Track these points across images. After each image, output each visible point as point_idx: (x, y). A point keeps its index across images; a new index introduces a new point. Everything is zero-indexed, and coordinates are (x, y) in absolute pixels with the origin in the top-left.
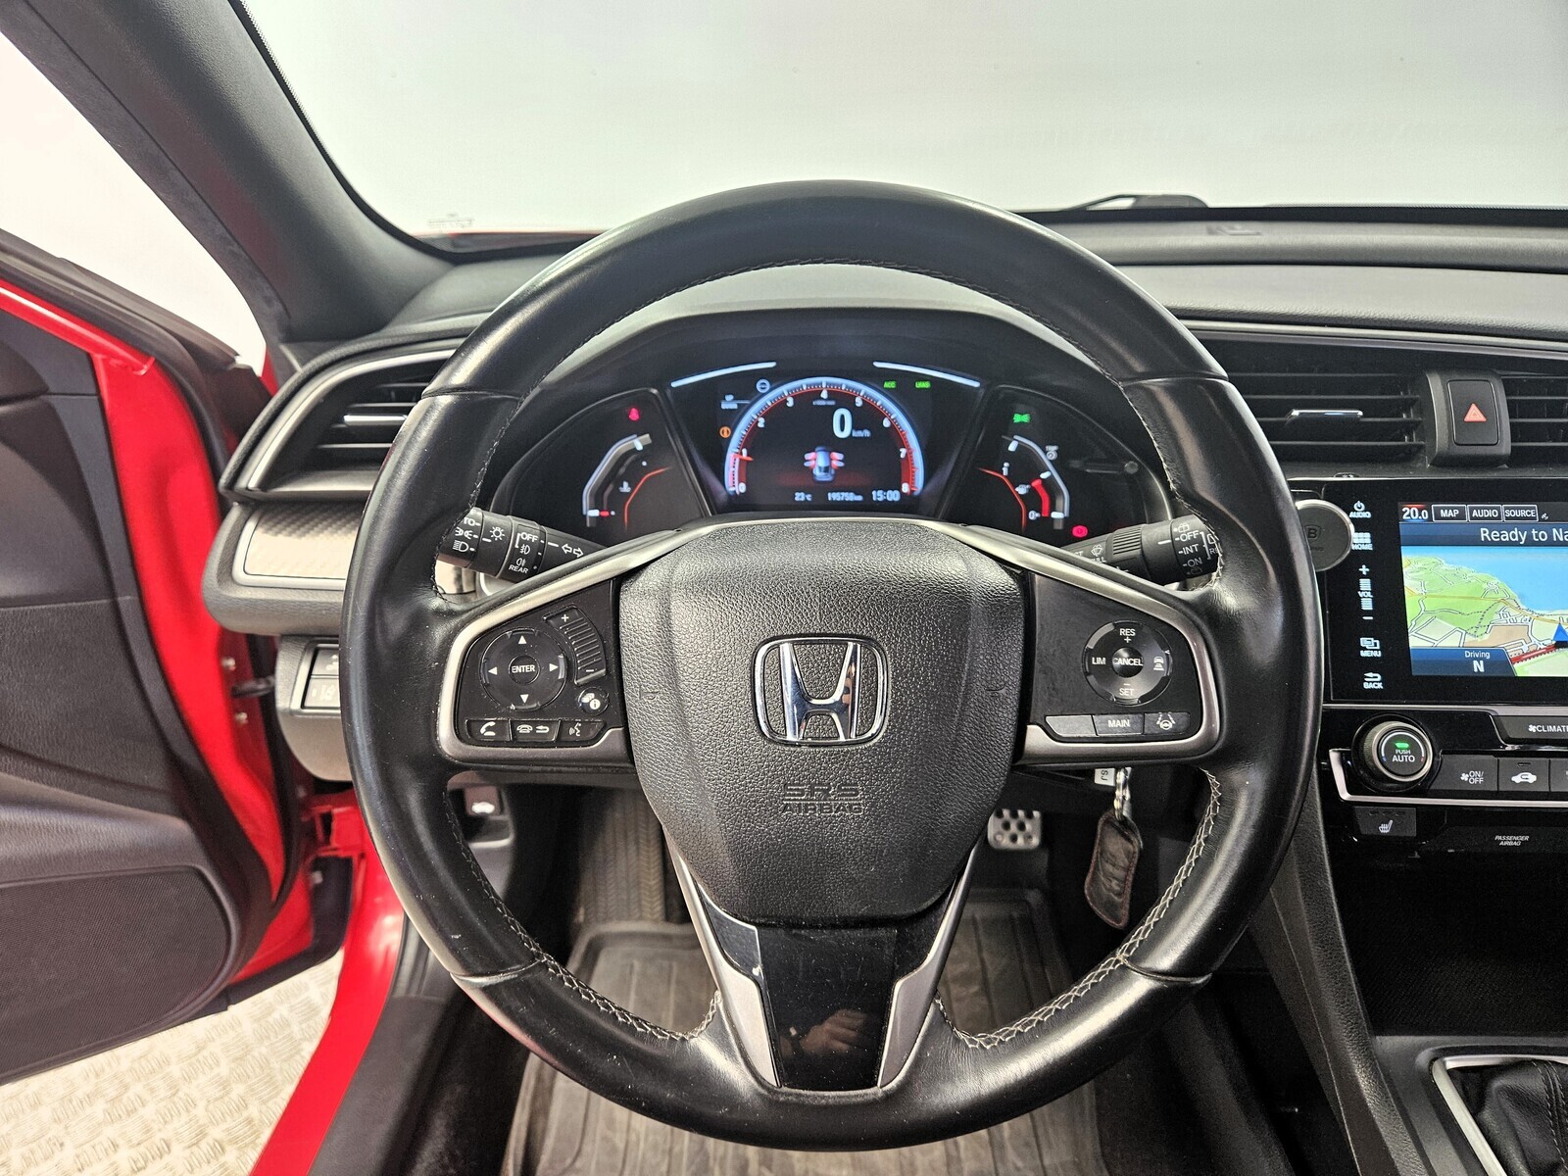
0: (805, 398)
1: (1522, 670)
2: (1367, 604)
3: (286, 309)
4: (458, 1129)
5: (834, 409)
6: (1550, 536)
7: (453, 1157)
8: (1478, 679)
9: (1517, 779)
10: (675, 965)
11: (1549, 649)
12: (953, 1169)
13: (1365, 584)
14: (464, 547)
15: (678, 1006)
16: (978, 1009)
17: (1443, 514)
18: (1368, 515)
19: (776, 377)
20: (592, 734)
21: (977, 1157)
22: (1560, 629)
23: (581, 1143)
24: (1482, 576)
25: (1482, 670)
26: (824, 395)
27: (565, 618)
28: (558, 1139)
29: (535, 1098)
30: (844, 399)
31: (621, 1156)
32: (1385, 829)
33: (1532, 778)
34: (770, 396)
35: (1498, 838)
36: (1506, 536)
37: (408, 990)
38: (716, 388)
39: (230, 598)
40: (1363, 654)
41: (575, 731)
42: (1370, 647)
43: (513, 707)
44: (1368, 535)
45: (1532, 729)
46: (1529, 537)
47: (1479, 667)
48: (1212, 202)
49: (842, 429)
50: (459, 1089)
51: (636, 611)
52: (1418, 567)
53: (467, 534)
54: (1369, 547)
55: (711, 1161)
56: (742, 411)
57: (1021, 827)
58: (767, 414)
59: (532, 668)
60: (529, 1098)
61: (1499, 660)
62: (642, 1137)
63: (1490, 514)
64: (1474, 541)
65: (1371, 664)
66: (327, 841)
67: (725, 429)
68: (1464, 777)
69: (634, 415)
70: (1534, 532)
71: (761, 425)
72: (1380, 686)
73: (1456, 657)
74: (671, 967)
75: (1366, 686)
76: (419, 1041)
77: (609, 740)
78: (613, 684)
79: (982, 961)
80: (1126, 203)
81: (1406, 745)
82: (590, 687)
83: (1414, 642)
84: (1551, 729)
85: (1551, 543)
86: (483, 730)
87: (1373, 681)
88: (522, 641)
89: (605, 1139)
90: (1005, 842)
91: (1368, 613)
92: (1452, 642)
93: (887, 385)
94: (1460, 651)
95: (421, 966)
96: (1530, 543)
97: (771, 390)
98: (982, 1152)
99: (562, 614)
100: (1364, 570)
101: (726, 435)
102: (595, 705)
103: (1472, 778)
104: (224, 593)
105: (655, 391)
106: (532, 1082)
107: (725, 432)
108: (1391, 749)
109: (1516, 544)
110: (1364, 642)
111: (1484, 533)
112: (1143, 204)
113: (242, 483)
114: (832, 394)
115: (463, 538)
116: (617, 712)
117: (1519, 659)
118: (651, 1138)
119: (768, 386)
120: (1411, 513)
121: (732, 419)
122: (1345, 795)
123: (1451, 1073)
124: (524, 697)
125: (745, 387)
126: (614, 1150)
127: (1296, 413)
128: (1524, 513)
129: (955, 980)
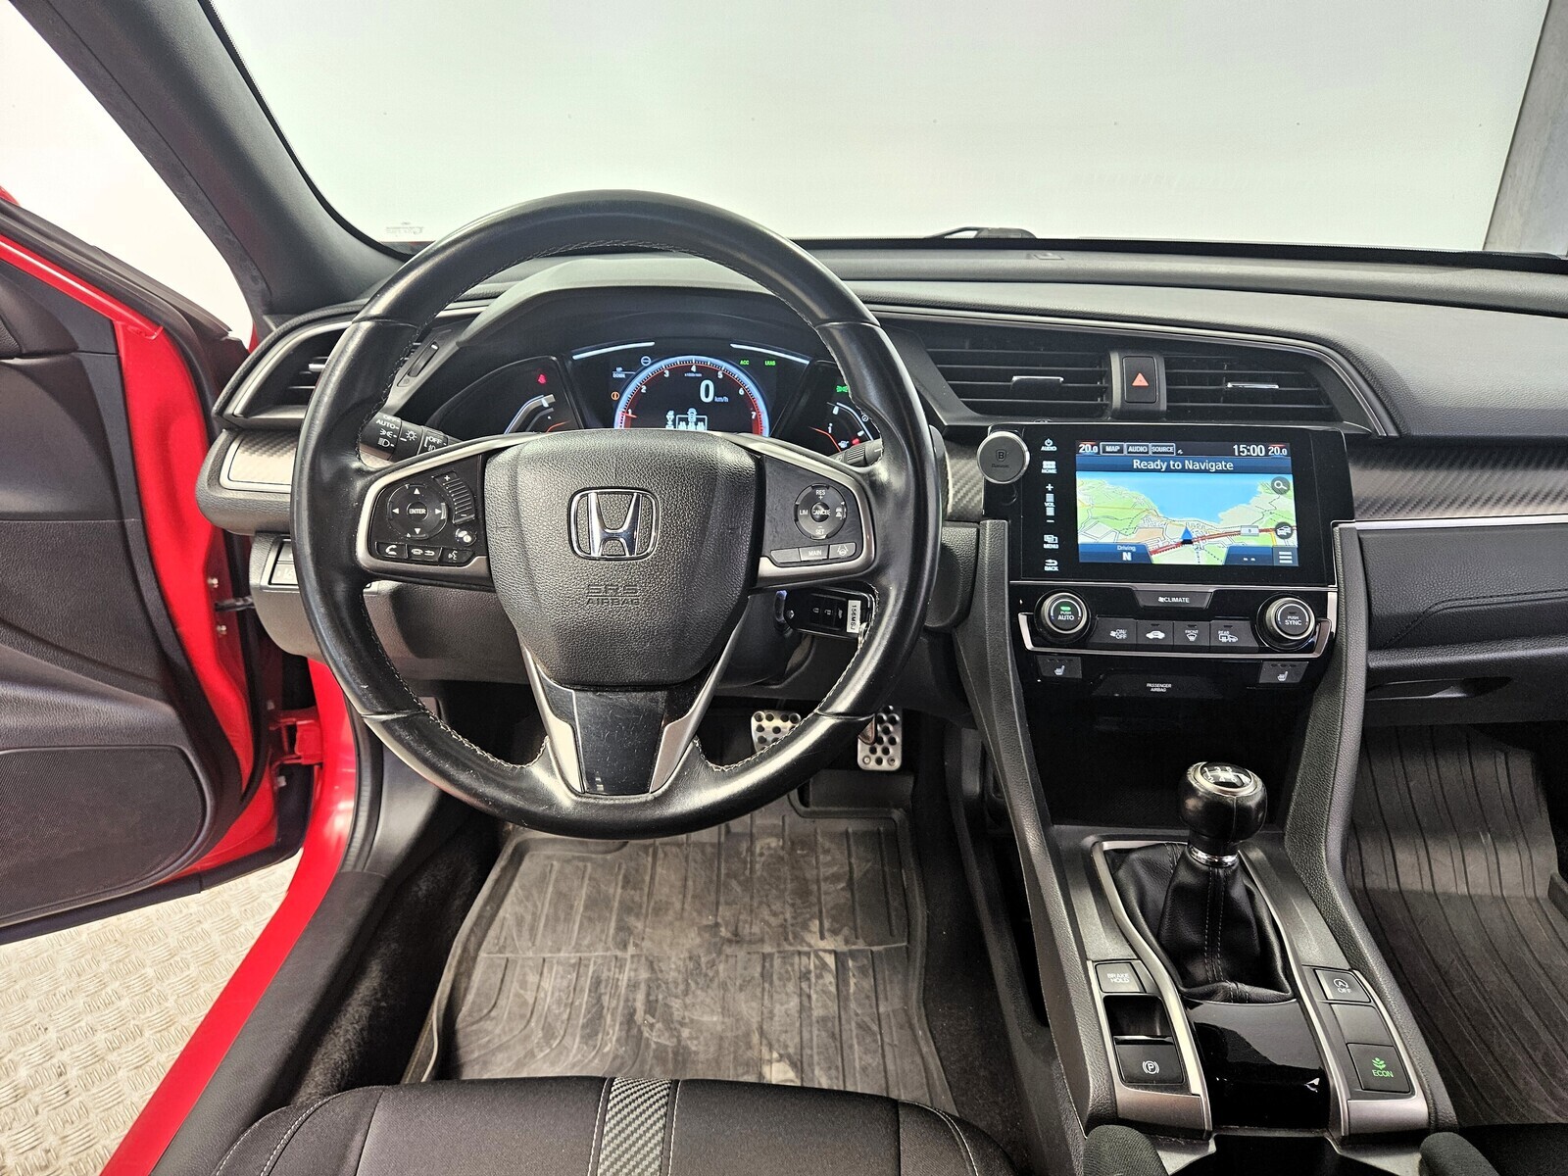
0: (679, 371)
1: (1157, 559)
2: (1050, 512)
4: (391, 973)
5: (701, 380)
6: (1184, 466)
7: (385, 996)
8: (1127, 564)
9: (1150, 636)
10: (589, 865)
11: (1178, 545)
12: (804, 1015)
13: (1050, 497)
14: (386, 443)
15: (589, 897)
16: (843, 901)
17: (1108, 449)
18: (1054, 449)
19: (657, 354)
20: (465, 559)
21: (825, 1006)
22: (1187, 531)
23: (497, 999)
24: (1135, 493)
25: (1129, 558)
26: (694, 369)
27: (447, 478)
28: (478, 994)
29: (460, 963)
30: (709, 373)
31: (530, 1009)
32: (1059, 672)
33: (1161, 635)
34: (651, 369)
35: (1149, 685)
36: (1152, 466)
37: (355, 866)
38: (606, 364)
40: (1046, 546)
41: (452, 556)
42: (1051, 541)
43: (408, 535)
44: (1054, 463)
45: (1161, 599)
46: (1169, 465)
47: (1127, 557)
48: (1040, 234)
49: (707, 396)
50: (393, 946)
51: (495, 477)
52: (1090, 488)
53: (389, 434)
54: (1054, 472)
55: (605, 1010)
56: (629, 379)
57: (886, 751)
58: (649, 383)
59: (423, 511)
60: (454, 963)
61: (1142, 553)
62: (549, 994)
63: (1142, 449)
64: (1130, 469)
65: (1051, 554)
66: (292, 752)
67: (616, 393)
68: (1113, 634)
69: (542, 380)
70: (1172, 463)
71: (643, 391)
72: (1056, 569)
73: (1113, 551)
74: (585, 867)
75: (1046, 569)
76: (362, 904)
77: (476, 564)
78: (478, 526)
79: (850, 864)
80: (971, 235)
81: (1069, 609)
82: (463, 526)
83: (1082, 539)
84: (1174, 600)
85: (1184, 470)
86: (387, 550)
87: (1051, 566)
88: (417, 492)
89: (518, 995)
90: (872, 765)
91: (1050, 518)
92: (1109, 540)
93: (742, 362)
94: (1114, 546)
95: (367, 848)
96: (1168, 470)
97: (652, 364)
98: (830, 1004)
99: (445, 475)
100: (1050, 487)
101: (615, 398)
102: (468, 539)
103: (1118, 634)
104: (214, 494)
105: (554, 358)
106: (459, 951)
107: (615, 396)
108: (1057, 611)
109: (1159, 471)
110: (1047, 538)
111: (1136, 464)
112: (984, 234)
113: (229, 410)
114: (699, 369)
115: (385, 437)
116: (481, 546)
117: (1155, 552)
118: (557, 994)
119: (650, 361)
120: (1086, 448)
121: (621, 386)
122: (1029, 645)
123: (1106, 853)
124: (418, 530)
125: (632, 362)
126: (525, 1003)
127: (1015, 378)
128: (1164, 449)
129: (826, 879)
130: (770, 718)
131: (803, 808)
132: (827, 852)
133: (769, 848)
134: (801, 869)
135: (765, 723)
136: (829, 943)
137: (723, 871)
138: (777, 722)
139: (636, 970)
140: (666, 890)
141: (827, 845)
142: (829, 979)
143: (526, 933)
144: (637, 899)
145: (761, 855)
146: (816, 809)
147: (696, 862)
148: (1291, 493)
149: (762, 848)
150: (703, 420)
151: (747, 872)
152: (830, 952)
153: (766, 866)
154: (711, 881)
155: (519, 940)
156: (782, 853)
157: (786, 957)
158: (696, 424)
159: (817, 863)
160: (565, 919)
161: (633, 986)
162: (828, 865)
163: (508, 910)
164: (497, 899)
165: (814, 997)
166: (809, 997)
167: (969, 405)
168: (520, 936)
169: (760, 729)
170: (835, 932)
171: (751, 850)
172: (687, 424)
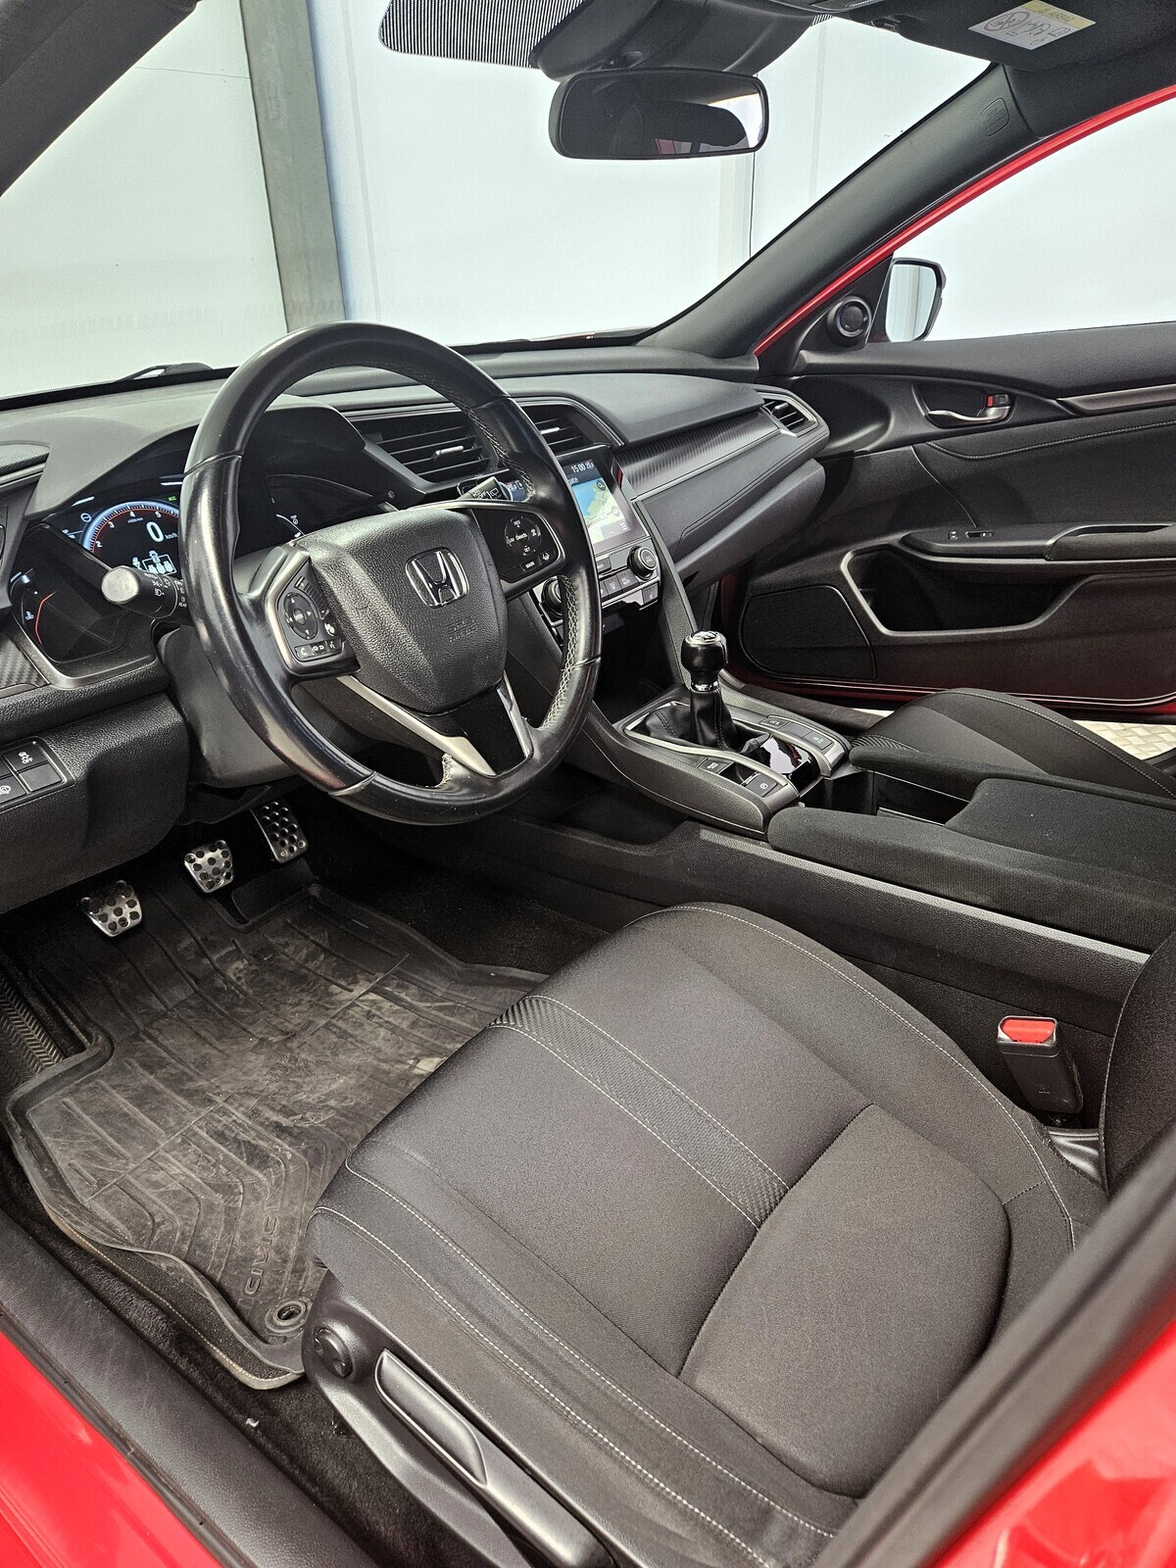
0: (122, 519)
5: (144, 523)
10: (100, 1080)
12: (398, 1032)
15: (130, 1099)
16: (335, 964)
20: (339, 646)
21: (405, 1019)
23: (146, 1210)
26: (132, 514)
28: (126, 1221)
30: (149, 515)
31: (186, 1191)
34: (93, 523)
49: (158, 536)
57: (292, 840)
58: (100, 536)
71: (99, 546)
74: (97, 1084)
79: (312, 941)
80: (158, 373)
82: (327, 620)
86: (301, 652)
88: (293, 600)
89: (161, 1194)
93: (170, 499)
97: (93, 519)
98: (405, 1015)
102: (333, 630)
112: (172, 372)
114: (138, 513)
118: (195, 1168)
119: (89, 517)
123: (632, 731)
124: (307, 632)
126: (176, 1193)
127: (438, 453)
129: (306, 961)
130: (201, 855)
131: (242, 927)
132: (287, 945)
133: (240, 971)
134: (279, 968)
135: (199, 861)
136: (358, 990)
137: (222, 1009)
138: (209, 855)
139: (241, 1105)
140: (189, 1051)
141: (282, 941)
142: (387, 1005)
143: (110, 1159)
144: (173, 1071)
145: (239, 979)
146: (254, 920)
147: (192, 1017)
148: (607, 488)
149: (235, 974)
150: (166, 559)
151: (241, 996)
152: (367, 993)
153: (251, 983)
154: (220, 1020)
155: (108, 1166)
156: (254, 967)
157: (342, 1016)
158: (163, 564)
159: (288, 956)
160: (130, 1125)
161: (254, 1114)
162: (296, 952)
163: (63, 1157)
164: (44, 1159)
165: (391, 1020)
166: (387, 1022)
167: (425, 477)
168: (105, 1163)
169: (198, 867)
170: (355, 982)
171: (227, 980)
172: (155, 566)
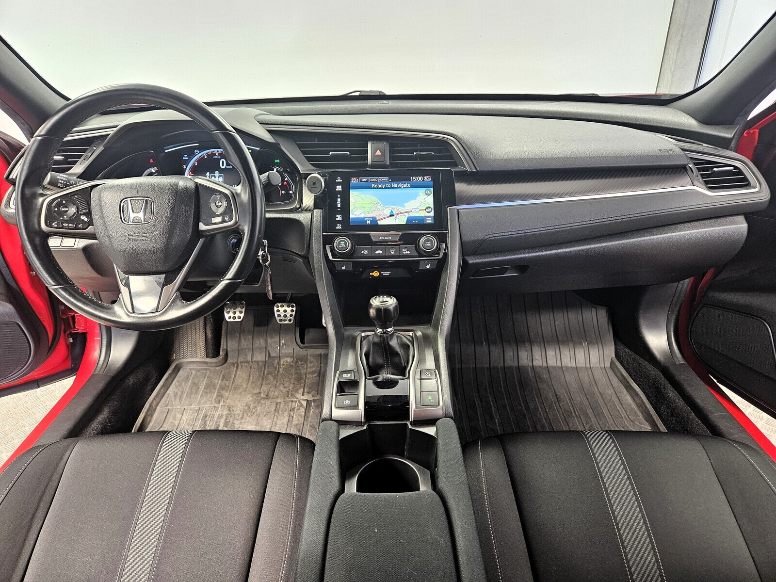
0: (210, 156)
1: (380, 223)
2: (339, 206)
3: (30, 127)
4: (114, 413)
5: (219, 159)
6: (391, 186)
7: (110, 422)
8: (369, 225)
9: (377, 252)
10: (208, 372)
11: (388, 217)
12: (289, 424)
13: (339, 200)
14: (61, 185)
15: (206, 384)
16: (315, 381)
17: (363, 180)
18: (341, 181)
19: (201, 149)
20: (85, 227)
21: (298, 420)
22: (392, 211)
23: (163, 424)
24: (372, 197)
25: (369, 223)
26: (217, 154)
27: (76, 196)
28: (155, 423)
29: (148, 411)
30: (223, 156)
31: (176, 427)
32: (343, 268)
33: (381, 252)
34: (199, 155)
35: (382, 273)
36: (379, 186)
37: (99, 372)
38: (180, 153)
39: (7, 212)
40: (337, 219)
41: (80, 226)
42: (339, 217)
43: (61, 218)
44: (341, 186)
45: (381, 238)
46: (385, 186)
47: (369, 222)
49: (223, 166)
50: (115, 403)
51: (94, 195)
52: (354, 195)
53: (62, 182)
54: (341, 190)
55: (207, 426)
56: (190, 160)
58: (198, 161)
59: (67, 209)
60: (145, 411)
61: (374, 220)
62: (185, 421)
63: (375, 180)
64: (370, 188)
65: (339, 222)
67: (184, 166)
68: (363, 252)
69: (151, 161)
70: (387, 185)
71: (196, 164)
72: (341, 228)
73: (364, 220)
74: (206, 372)
75: (337, 228)
76: (101, 386)
77: (90, 229)
78: (89, 214)
79: (321, 367)
81: (343, 243)
82: (84, 214)
83: (351, 216)
84: (386, 238)
85: (391, 188)
86: (53, 224)
87: (339, 227)
88: (64, 202)
89: (172, 422)
91: (339, 208)
92: (362, 216)
94: (364, 218)
95: (105, 364)
96: (385, 188)
98: (300, 419)
99: (75, 195)
100: (339, 196)
101: (184, 168)
102: (86, 219)
103: (365, 252)
104: (7, 211)
105: (152, 151)
106: (148, 406)
107: (184, 167)
108: (339, 244)
109: (382, 188)
110: (337, 216)
111: (373, 185)
113: (11, 177)
114: (219, 155)
116: (90, 223)
117: (379, 220)
118: (188, 421)
119: (198, 152)
120: (354, 180)
121: (186, 162)
122: (331, 258)
123: (362, 337)
124: (65, 217)
125: (191, 152)
126: (175, 425)
127: (331, 153)
128: (385, 180)
129: (309, 373)
130: (282, 306)
131: (302, 345)
132: (311, 362)
133: (287, 362)
134: (299, 370)
135: (280, 308)
136: (306, 397)
137: (266, 372)
138: (285, 308)
139: (222, 411)
140: (240, 380)
141: (312, 359)
142: (303, 410)
143: (178, 399)
144: (227, 384)
145: (283, 364)
146: (307, 345)
147: (255, 369)
148: (432, 195)
149: (284, 362)
150: (222, 176)
151: (276, 372)
152: (305, 400)
153: (285, 369)
154: (260, 376)
155: (174, 402)
156: (292, 364)
157: (286, 402)
158: (219, 178)
159: (307, 367)
160: (195, 393)
161: (220, 417)
162: (311, 367)
163: (171, 391)
164: (167, 386)
165: (294, 417)
166: (293, 417)
167: (312, 165)
168: (175, 399)
169: (278, 311)
170: (308, 393)
171: (279, 363)
172: (215, 178)
